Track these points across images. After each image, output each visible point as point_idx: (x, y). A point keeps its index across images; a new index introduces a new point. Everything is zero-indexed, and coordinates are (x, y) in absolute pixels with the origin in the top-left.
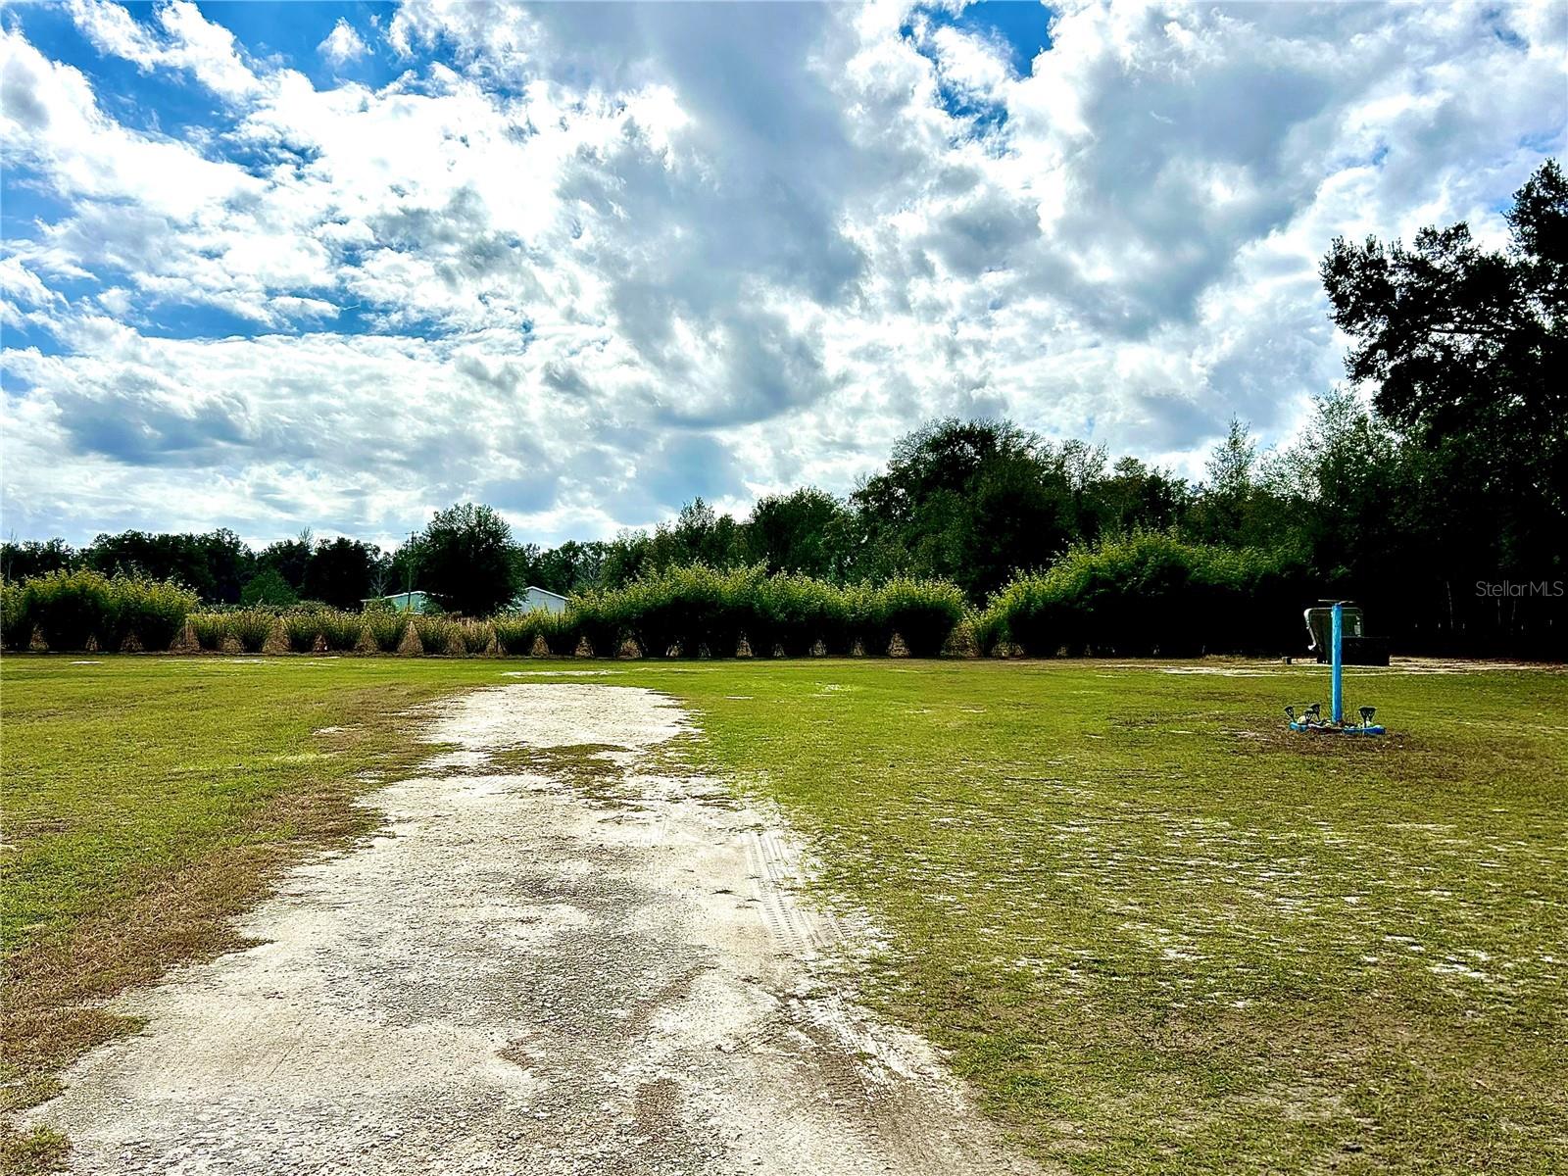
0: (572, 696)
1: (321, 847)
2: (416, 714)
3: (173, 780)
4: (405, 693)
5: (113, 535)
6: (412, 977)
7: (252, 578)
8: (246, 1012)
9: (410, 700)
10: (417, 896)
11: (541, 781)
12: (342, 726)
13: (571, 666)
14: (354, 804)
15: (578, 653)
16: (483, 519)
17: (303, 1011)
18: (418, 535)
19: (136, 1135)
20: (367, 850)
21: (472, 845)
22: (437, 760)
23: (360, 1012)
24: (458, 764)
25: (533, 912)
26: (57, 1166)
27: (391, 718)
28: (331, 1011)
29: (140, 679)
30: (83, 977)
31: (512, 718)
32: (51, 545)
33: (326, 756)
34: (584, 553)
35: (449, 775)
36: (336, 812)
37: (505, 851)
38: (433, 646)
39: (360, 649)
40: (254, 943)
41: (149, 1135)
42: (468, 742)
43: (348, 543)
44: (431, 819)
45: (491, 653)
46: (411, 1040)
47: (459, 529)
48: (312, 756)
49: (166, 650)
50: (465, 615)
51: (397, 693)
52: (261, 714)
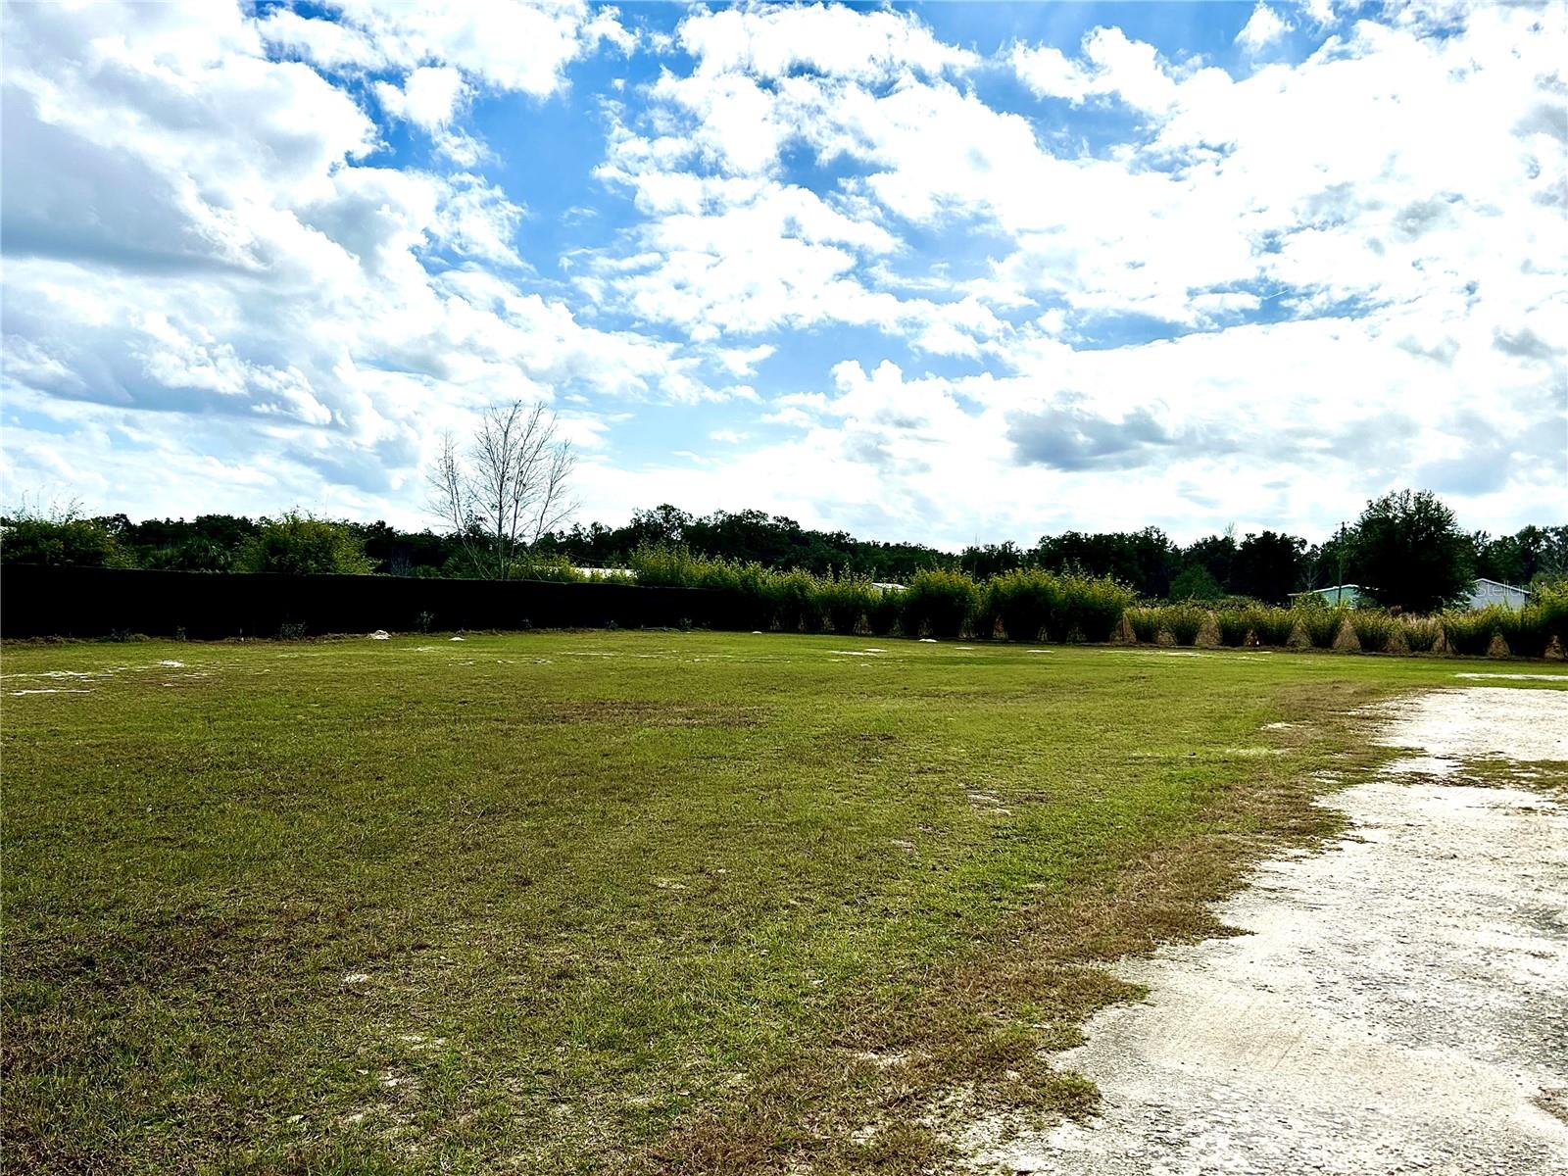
0: (1554, 704)
1: (1287, 844)
2: (1367, 714)
3: (1135, 764)
4: (1351, 691)
5: (1055, 536)
6: (1409, 995)
7: (1179, 573)
8: (1241, 1001)
9: (1359, 699)
10: (1400, 909)
11: (1530, 799)
12: (1290, 722)
13: (1538, 669)
14: (1314, 804)
15: (1547, 654)
16: (1423, 505)
17: (1296, 1010)
18: (1347, 526)
19: (1156, 1099)
20: (1336, 853)
21: (1455, 861)
22: (1398, 764)
23: (1358, 1022)
24: (1423, 771)
25: (1544, 945)
26: (1091, 1111)
27: (1341, 717)
28: (1327, 1016)
29: (1087, 668)
30: (1084, 937)
31: (1481, 724)
32: (1004, 546)
33: (1278, 752)
34: (1548, 539)
35: (1415, 782)
36: (1297, 810)
37: (1497, 872)
38: (1372, 643)
39: (1293, 645)
40: (1235, 932)
41: (1168, 1102)
42: (1431, 749)
43: (1274, 535)
44: (1402, 828)
45: (1439, 651)
46: (1421, 1063)
47: (1395, 517)
48: (1264, 751)
49: (1106, 641)
50: (1404, 610)
51: (1340, 691)
52: (1206, 705)
